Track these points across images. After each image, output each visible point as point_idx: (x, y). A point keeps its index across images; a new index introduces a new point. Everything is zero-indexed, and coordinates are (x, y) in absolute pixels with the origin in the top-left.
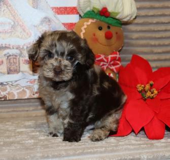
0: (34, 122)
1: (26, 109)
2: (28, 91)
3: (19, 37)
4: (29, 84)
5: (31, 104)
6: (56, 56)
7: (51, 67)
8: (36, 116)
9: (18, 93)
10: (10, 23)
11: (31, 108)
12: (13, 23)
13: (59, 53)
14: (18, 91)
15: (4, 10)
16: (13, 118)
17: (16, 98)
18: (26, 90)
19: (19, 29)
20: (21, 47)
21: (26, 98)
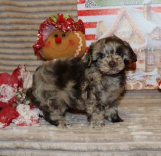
0: (144, 108)
1: (140, 97)
2: (141, 84)
3: (135, 42)
4: (142, 79)
5: (143, 94)
6: (107, 55)
7: (106, 63)
8: (147, 104)
9: (134, 85)
10: (129, 32)
11: (143, 97)
12: (131, 32)
13: (109, 52)
14: (134, 84)
15: (126, 23)
16: (129, 104)
17: (132, 89)
18: (140, 83)
19: (136, 37)
20: (137, 50)
21: (140, 89)
